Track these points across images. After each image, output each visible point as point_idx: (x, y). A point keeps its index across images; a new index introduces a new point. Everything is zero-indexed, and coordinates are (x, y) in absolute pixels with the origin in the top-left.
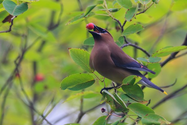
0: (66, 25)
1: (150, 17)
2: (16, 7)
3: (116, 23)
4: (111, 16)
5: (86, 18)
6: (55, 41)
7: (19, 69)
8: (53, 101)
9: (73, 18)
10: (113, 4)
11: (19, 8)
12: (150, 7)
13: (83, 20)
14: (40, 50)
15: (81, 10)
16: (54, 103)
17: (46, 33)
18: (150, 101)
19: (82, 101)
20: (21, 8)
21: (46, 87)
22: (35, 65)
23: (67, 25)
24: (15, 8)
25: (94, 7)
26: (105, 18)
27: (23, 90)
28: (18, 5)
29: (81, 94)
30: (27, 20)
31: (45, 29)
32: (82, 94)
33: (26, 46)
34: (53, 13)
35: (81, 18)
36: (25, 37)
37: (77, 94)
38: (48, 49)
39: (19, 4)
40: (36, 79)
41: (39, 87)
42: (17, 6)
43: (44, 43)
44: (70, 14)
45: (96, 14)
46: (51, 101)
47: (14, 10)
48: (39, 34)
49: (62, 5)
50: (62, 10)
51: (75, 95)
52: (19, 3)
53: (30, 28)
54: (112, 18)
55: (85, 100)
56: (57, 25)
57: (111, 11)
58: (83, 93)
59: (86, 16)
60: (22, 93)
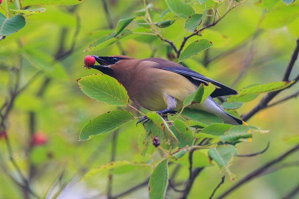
0: (84, 51)
1: (225, 37)
2: (5, 21)
3: (168, 48)
4: (158, 36)
5: (118, 38)
6: (66, 78)
7: (6, 123)
8: (61, 177)
9: (96, 41)
10: (162, 16)
11: (10, 23)
12: (224, 16)
13: (112, 43)
14: (40, 94)
15: (111, 27)
16: (63, 181)
17: (52, 64)
18: (223, 178)
19: (110, 178)
20: (14, 22)
21: (50, 156)
22: (32, 118)
23: (87, 51)
24: (4, 23)
25: (131, 20)
26: (150, 40)
27: (12, 159)
28: (8, 18)
29: (109, 167)
30: (20, 44)
31: (50, 59)
32: (111, 167)
33: (17, 86)
34: (64, 32)
35: (108, 39)
36: (16, 71)
37: (103, 167)
38: (54, 91)
39: (10, 17)
40: (34, 142)
41: (39, 154)
42: (6, 19)
43: (47, 81)
44: (90, 34)
45: (134, 32)
46: (58, 178)
47: (3, 26)
48: (39, 67)
49: (78, 19)
50: (78, 27)
51: (99, 168)
52: (9, 15)
53: (24, 56)
54: (162, 39)
55: (116, 178)
56: (70, 52)
57: (159, 24)
58: (112, 164)
59: (118, 36)
60: (10, 164)
